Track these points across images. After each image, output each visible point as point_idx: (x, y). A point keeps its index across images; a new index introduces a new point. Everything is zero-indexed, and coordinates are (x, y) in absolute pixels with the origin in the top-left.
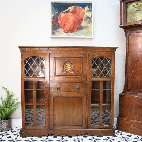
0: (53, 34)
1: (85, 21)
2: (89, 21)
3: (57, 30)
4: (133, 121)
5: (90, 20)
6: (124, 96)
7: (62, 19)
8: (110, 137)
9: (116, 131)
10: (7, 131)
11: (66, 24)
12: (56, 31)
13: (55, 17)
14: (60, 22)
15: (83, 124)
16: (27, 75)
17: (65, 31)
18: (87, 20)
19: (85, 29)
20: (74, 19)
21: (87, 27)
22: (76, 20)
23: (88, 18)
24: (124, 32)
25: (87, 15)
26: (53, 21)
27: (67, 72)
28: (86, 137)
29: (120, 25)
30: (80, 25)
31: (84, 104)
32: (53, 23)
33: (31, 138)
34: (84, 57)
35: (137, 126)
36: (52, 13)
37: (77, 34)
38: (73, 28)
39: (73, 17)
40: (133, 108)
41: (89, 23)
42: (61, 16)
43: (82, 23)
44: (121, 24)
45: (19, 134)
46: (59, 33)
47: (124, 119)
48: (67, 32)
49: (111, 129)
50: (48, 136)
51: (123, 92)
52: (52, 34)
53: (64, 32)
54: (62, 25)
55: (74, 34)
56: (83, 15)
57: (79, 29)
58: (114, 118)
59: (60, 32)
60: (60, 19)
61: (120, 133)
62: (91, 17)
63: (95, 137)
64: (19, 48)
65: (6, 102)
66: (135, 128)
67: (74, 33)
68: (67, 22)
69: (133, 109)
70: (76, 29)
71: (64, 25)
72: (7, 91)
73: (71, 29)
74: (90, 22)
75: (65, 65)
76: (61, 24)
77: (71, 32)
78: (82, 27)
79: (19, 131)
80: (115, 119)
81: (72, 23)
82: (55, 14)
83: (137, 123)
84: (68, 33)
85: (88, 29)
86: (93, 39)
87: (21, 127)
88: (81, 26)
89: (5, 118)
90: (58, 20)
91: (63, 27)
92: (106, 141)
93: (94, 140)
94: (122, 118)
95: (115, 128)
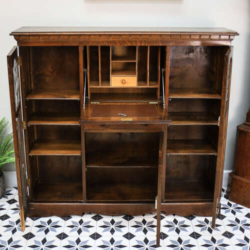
6: (247, 132)
28: (163, 218)
33: (48, 219)
61: (231, 208)
92: (202, 230)
93: (177, 226)
94: (238, 178)
95: (224, 194)
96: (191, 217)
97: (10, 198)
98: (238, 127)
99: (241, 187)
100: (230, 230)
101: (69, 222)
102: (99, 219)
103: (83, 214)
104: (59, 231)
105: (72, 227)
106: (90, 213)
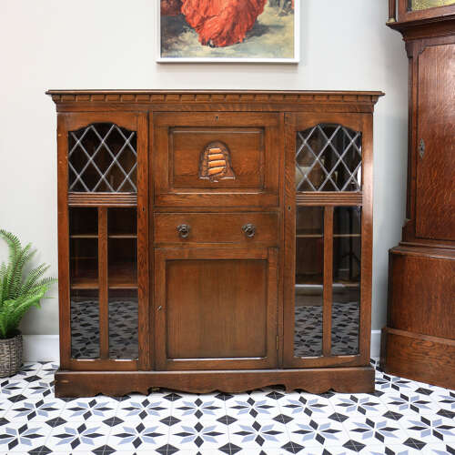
0: (167, 49)
1: (271, 5)
2: (285, 6)
3: (180, 38)
4: (436, 340)
5: (289, 3)
6: (406, 255)
7: (194, 1)
8: (360, 396)
9: (379, 375)
10: (11, 376)
11: (209, 17)
12: (174, 40)
14: (188, 12)
15: (266, 351)
16: (79, 188)
17: (207, 40)
18: (279, 5)
19: (273, 33)
21: (279, 27)
22: (243, 5)
24: (404, 43)
26: (165, 5)
27: (212, 175)
28: (279, 396)
29: (390, 18)
30: (254, 18)
31: (270, 283)
32: (164, 12)
33: (91, 399)
34: (270, 127)
35: (449, 359)
37: (246, 51)
38: (233, 29)
40: (436, 298)
41: (286, 15)
43: (264, 13)
44: (392, 15)
45: (52, 388)
46: (186, 48)
47: (405, 334)
48: (211, 43)
49: (363, 369)
50: (149, 392)
51: (400, 245)
52: (162, 52)
53: (203, 44)
54: (195, 21)
55: (234, 49)
57: (252, 33)
58: (373, 332)
59: (188, 45)
61: (391, 382)
63: (310, 397)
64: (50, 98)
65: (6, 279)
66: (441, 363)
67: (235, 46)
68: (211, 10)
69: (436, 302)
70: (241, 32)
71: (203, 20)
72: (13, 242)
73: (224, 34)
74: (290, 9)
75: (206, 153)
76: (192, 18)
77: (225, 42)
78: (263, 26)
79: (51, 378)
80: (375, 334)
81: (229, 13)
83: (448, 346)
84: (214, 47)
85: (283, 35)
86: (299, 67)
87: (58, 363)
88: (260, 23)
89: (4, 332)
90: (180, 3)
91: (199, 28)
92: (348, 411)
93: (306, 406)
94: (398, 332)
95: (375, 365)
96: (327, 393)
97: (29, 374)
98: (390, 251)
101: (126, 403)
102: (175, 399)
104: (109, 415)
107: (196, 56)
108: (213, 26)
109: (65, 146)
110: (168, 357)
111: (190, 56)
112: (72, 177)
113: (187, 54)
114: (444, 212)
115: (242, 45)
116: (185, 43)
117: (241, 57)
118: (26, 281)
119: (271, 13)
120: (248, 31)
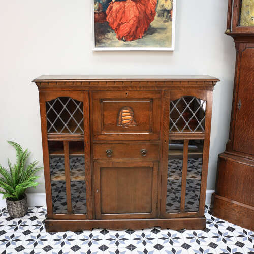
0: (98, 42)
1: (159, 16)
2: (167, 17)
3: (106, 36)
4: (239, 204)
5: (170, 14)
6: (227, 160)
7: (114, 14)
8: (198, 232)
10: (22, 217)
11: (122, 24)
12: (102, 37)
13: (101, 11)
14: (110, 20)
15: (152, 210)
17: (121, 37)
18: (163, 15)
19: (159, 32)
20: (137, 13)
21: (163, 29)
22: (142, 16)
23: (165, 10)
24: (234, 43)
25: (163, 5)
26: (97, 17)
27: (124, 124)
28: (158, 231)
29: (227, 29)
30: (149, 24)
32: (96, 21)
34: (156, 98)
35: (244, 214)
36: (95, 3)
38: (136, 30)
39: (135, 9)
40: (241, 183)
41: (168, 22)
42: (112, 6)
46: (110, 42)
47: (223, 198)
48: (124, 38)
49: (200, 219)
51: (224, 153)
52: (95, 44)
53: (119, 39)
54: (115, 26)
55: (138, 42)
56: (156, 4)
57: (148, 32)
59: (111, 40)
60: (111, 14)
61: (215, 222)
62: (172, 9)
63: (173, 232)
66: (241, 215)
67: (137, 40)
68: (124, 19)
69: (240, 185)
70: (141, 32)
71: (119, 25)
73: (131, 33)
74: (170, 18)
76: (113, 24)
77: (132, 38)
78: (154, 28)
79: (43, 218)
81: (134, 21)
82: (101, 4)
83: (245, 208)
84: (125, 41)
85: (166, 33)
86: (174, 53)
88: (152, 27)
90: (106, 15)
91: (117, 30)
92: (191, 242)
93: (170, 238)
95: (208, 210)
96: (181, 230)
97: (32, 215)
98: (219, 156)
99: (222, 204)
100: (214, 241)
101: (82, 236)
102: (106, 233)
103: (93, 229)
104: (73, 244)
105: (83, 240)
106: (99, 228)
107: (115, 46)
108: (125, 29)
109: (45, 109)
110: (102, 213)
111: (112, 46)
112: (49, 125)
113: (110, 46)
114: (248, 140)
115: (141, 40)
116: (109, 39)
117: (141, 47)
118: (26, 169)
119: (158, 21)
120: (145, 32)
